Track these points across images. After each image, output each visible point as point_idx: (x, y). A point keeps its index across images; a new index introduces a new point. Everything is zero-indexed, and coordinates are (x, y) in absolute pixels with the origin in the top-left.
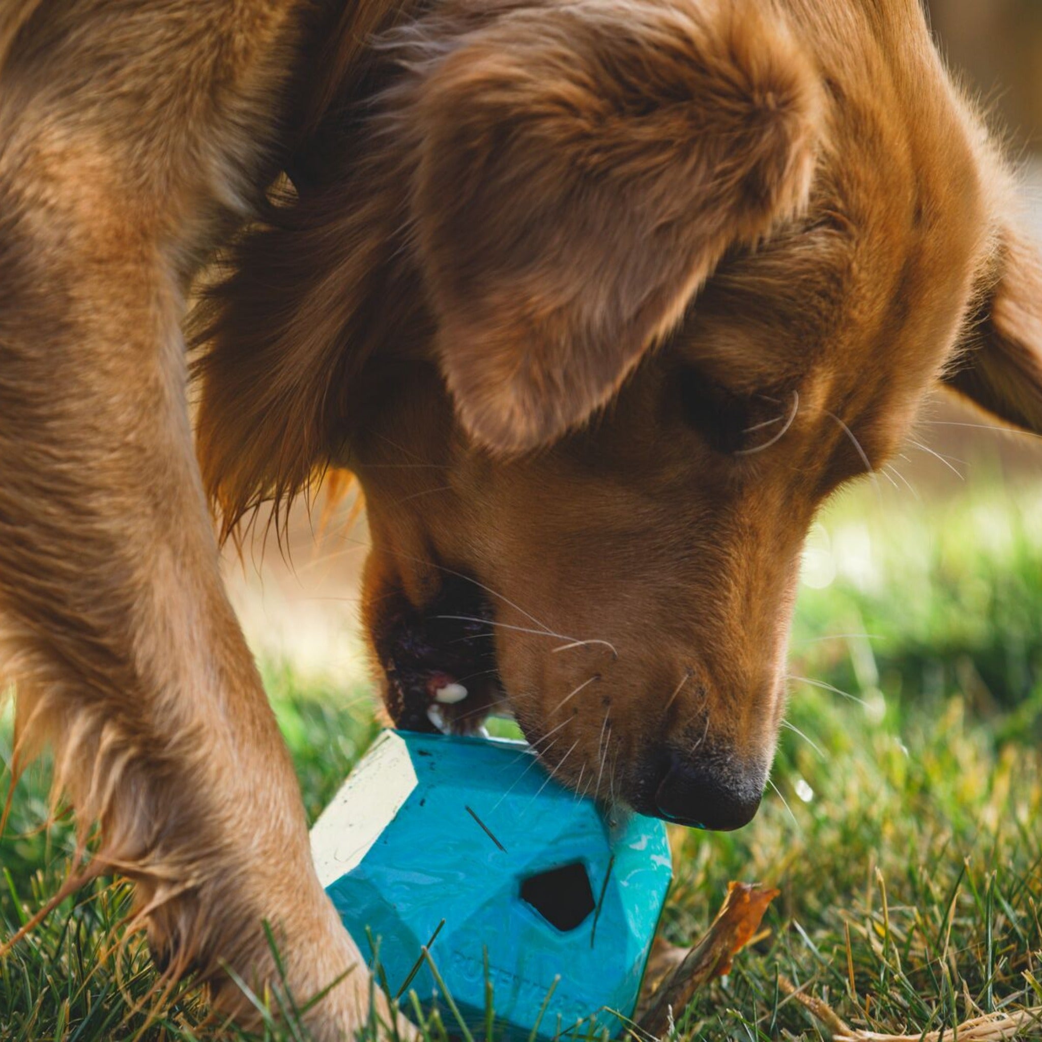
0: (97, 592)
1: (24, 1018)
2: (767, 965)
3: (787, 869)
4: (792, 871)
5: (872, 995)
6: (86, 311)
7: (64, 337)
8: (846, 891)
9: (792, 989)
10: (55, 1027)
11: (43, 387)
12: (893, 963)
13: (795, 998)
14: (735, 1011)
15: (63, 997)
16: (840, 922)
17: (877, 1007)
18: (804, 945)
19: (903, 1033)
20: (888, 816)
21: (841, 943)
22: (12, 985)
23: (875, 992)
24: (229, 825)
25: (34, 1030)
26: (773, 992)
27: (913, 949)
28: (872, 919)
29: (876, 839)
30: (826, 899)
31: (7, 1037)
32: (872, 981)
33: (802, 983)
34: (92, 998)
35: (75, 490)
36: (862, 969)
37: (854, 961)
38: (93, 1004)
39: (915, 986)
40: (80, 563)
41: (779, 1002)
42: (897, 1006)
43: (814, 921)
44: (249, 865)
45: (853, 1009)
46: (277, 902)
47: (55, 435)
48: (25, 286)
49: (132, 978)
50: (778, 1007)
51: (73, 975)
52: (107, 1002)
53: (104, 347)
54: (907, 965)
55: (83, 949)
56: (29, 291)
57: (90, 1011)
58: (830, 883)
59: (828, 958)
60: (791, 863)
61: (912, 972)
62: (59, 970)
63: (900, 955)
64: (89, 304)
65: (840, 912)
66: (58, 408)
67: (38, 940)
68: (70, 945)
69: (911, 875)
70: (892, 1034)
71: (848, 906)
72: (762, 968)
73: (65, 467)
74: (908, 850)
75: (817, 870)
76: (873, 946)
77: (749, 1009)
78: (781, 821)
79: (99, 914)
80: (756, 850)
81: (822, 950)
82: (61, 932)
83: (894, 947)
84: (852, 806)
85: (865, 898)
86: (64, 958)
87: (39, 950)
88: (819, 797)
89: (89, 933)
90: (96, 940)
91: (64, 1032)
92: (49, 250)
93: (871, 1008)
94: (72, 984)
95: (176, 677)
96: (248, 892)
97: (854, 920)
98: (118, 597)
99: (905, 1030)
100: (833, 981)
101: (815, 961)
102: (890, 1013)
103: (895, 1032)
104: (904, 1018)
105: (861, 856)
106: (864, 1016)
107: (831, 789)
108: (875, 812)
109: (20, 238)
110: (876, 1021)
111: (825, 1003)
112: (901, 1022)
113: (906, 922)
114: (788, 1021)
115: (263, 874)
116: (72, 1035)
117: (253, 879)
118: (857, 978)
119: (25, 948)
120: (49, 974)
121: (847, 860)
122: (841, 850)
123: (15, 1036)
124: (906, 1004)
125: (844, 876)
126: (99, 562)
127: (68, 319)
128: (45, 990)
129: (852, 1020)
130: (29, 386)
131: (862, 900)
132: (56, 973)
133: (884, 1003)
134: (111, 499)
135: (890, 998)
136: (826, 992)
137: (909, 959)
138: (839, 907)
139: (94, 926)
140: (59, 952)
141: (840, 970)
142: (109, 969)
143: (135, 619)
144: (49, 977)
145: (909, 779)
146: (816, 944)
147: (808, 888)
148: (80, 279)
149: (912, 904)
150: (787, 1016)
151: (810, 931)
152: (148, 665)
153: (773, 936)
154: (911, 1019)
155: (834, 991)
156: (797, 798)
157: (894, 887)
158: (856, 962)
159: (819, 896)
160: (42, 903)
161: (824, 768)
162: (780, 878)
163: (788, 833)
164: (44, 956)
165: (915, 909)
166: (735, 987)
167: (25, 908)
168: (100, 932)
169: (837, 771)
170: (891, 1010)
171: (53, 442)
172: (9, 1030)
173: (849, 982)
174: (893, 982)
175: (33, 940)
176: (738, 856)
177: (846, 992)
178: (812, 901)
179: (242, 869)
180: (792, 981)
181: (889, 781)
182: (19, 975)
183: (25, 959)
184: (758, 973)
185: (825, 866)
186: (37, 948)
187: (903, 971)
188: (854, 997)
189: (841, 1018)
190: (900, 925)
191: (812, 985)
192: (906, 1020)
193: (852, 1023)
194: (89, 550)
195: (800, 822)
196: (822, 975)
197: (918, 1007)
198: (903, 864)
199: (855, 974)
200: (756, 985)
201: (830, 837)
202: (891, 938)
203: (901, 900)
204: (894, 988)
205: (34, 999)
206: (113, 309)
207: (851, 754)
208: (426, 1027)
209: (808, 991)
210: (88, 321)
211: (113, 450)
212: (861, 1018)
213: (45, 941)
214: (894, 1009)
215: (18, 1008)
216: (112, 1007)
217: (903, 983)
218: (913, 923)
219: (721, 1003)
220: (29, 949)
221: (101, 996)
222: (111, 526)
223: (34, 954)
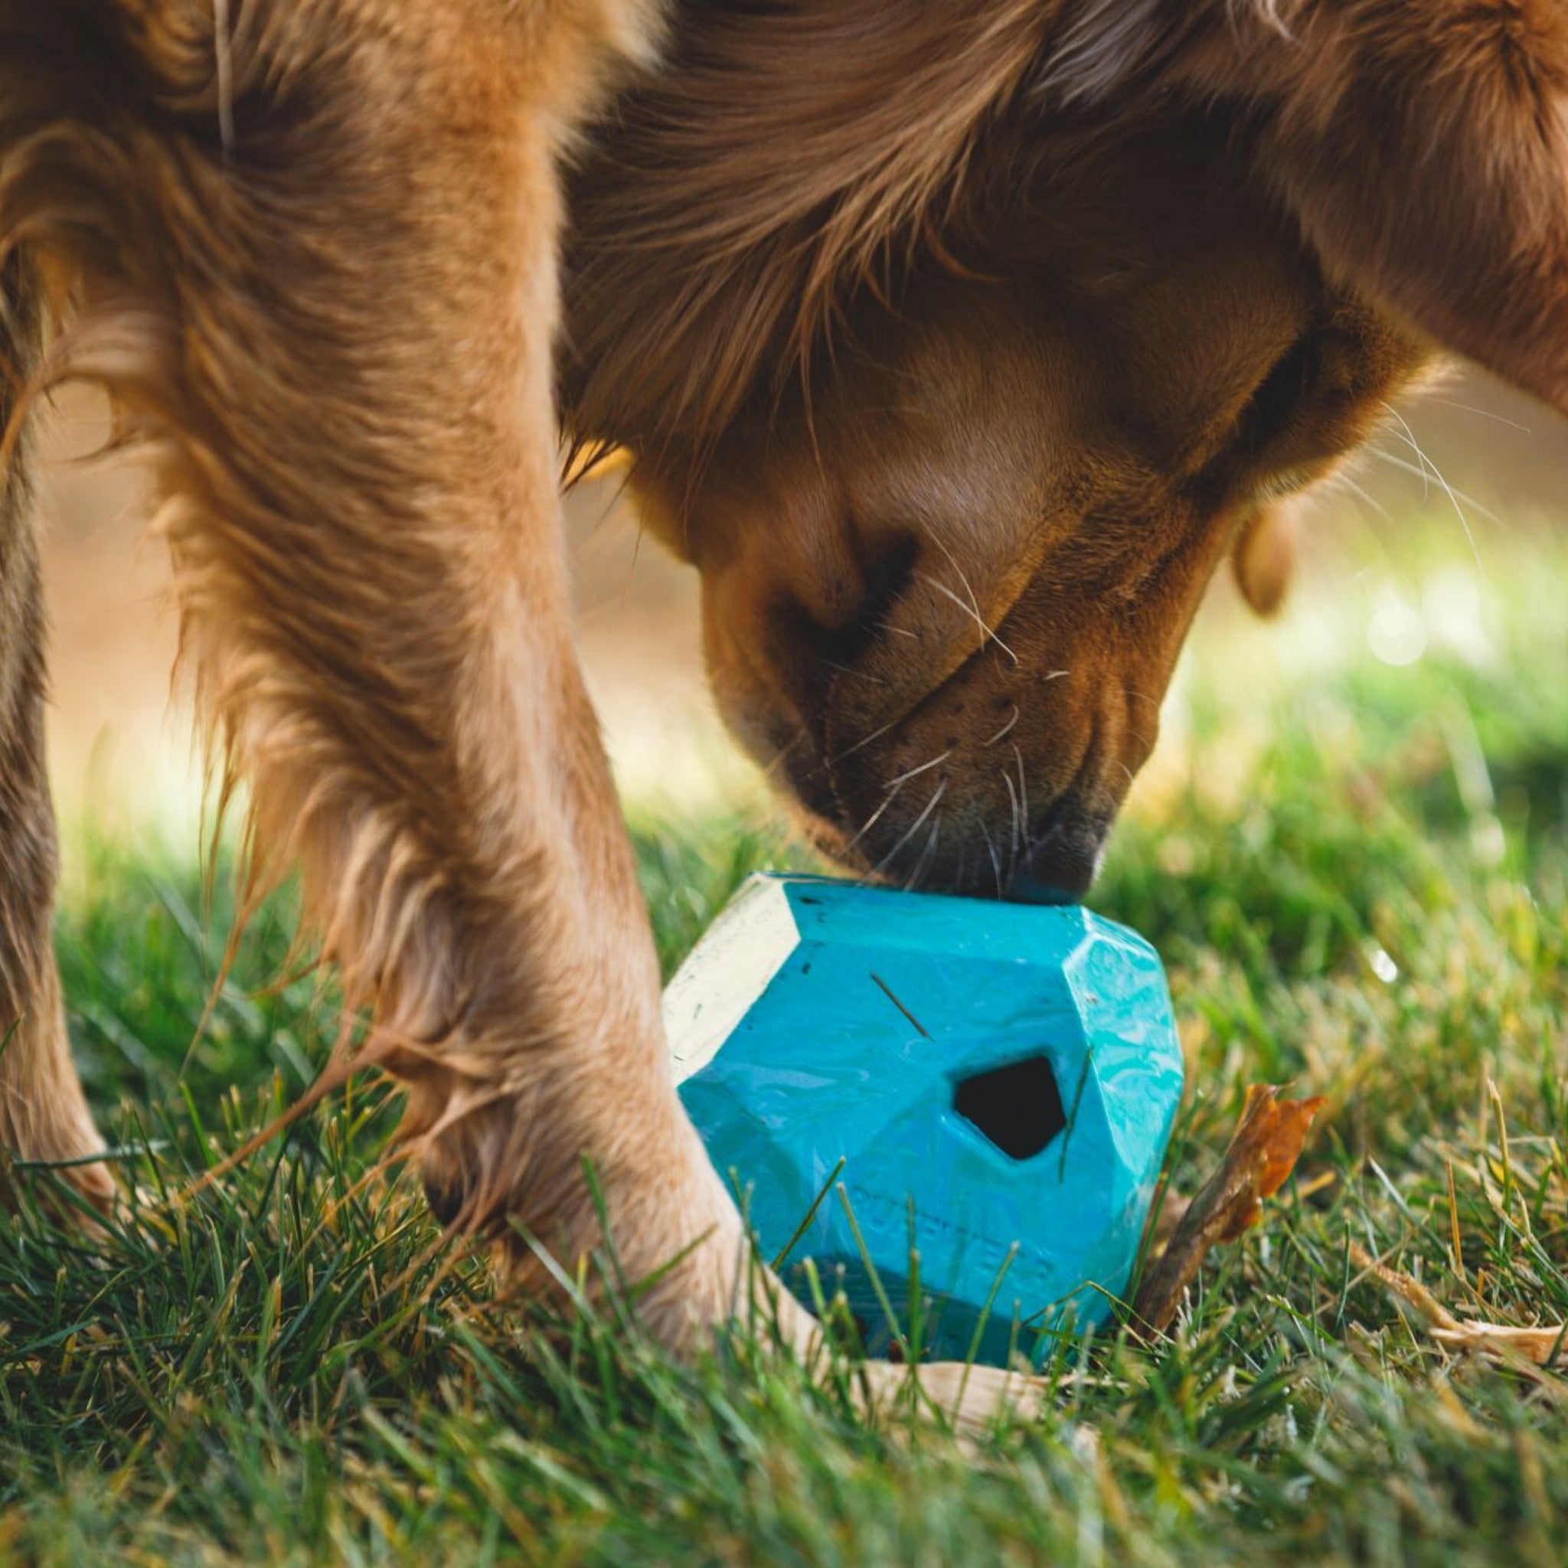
0: (410, 636)
1: (213, 1305)
2: (1329, 1224)
3: (1358, 1084)
4: (1366, 1085)
5: (1487, 1268)
6: (434, 207)
7: (397, 245)
8: (1448, 1116)
9: (1367, 1261)
10: (260, 1319)
11: (364, 319)
12: (1519, 1221)
13: (1373, 1275)
14: (1280, 1297)
15: (271, 1276)
16: (1439, 1161)
17: (1495, 1286)
18: (1385, 1195)
19: (1535, 1324)
20: (1510, 1004)
21: (1440, 1192)
22: (194, 1257)
23: (1491, 1265)
24: (569, 1003)
25: (228, 1322)
26: (1339, 1265)
27: (1548, 1200)
28: (1487, 1156)
29: (1493, 1038)
30: (1417, 1127)
31: (187, 1334)
32: (1487, 1248)
33: (1382, 1252)
34: (315, 1277)
35: (393, 478)
36: (1472, 1230)
37: (1460, 1219)
38: (316, 1285)
39: (1552, 1255)
40: (388, 590)
41: (1350, 1279)
42: (1526, 1286)
43: (1400, 1160)
44: (590, 1067)
45: (1459, 1291)
46: (627, 1124)
47: (374, 392)
48: (349, 162)
49: (374, 1247)
50: (1348, 1287)
51: (286, 1242)
52: (338, 1282)
53: (454, 266)
54: (1540, 1224)
55: (302, 1202)
56: (356, 169)
57: (312, 1296)
58: (1423, 1104)
59: (1422, 1215)
60: (1365, 1074)
61: (1547, 1234)
62: (265, 1235)
63: (1529, 1210)
64: (437, 197)
65: (1440, 1147)
66: (380, 352)
67: (232, 1189)
68: (282, 1196)
69: (1545, 1090)
70: (1517, 1325)
71: (1451, 1136)
72: (1321, 1229)
73: (383, 442)
74: (1541, 1052)
75: (1405, 1084)
76: (1489, 1197)
77: (1303, 1291)
78: (1351, 1012)
79: (325, 1151)
80: (1312, 1054)
81: (1412, 1202)
82: (267, 1178)
83: (1520, 1197)
84: (1456, 988)
85: (1477, 1126)
86: (272, 1217)
87: (235, 1205)
88: (1407, 975)
89: (309, 1181)
90: (320, 1191)
91: (274, 1325)
92: (386, 107)
93: (1486, 1289)
94: (285, 1255)
95: (513, 774)
96: (585, 1108)
97: (1461, 1158)
98: (441, 648)
99: (1537, 1321)
100: (1429, 1248)
101: (1402, 1217)
102: (1515, 1296)
103: (1521, 1324)
104: (1536, 1302)
105: (1470, 1064)
106: (1475, 1300)
107: (1425, 962)
108: (1491, 999)
109: (349, 87)
110: (1494, 1308)
111: (1415, 1281)
112: (1531, 1308)
113: (1539, 1160)
114: (1360, 1309)
115: (609, 1081)
116: (286, 1331)
117: (595, 1088)
118: (1464, 1244)
119: (214, 1201)
120: (249, 1240)
121: (1448, 1068)
122: (1439, 1054)
123: (200, 1331)
124: (1538, 1281)
125: (1444, 1092)
126: (416, 592)
127: (407, 216)
128: (245, 1263)
129: (1457, 1306)
130: (343, 315)
131: (1471, 1128)
132: (259, 1238)
133: (1504, 1280)
134: (445, 498)
135: (1515, 1274)
136: (1420, 1265)
137: (1542, 1216)
138: (1435, 1139)
139: (316, 1170)
140: (264, 1208)
141: (1439, 1233)
142: (341, 1233)
143: (463, 683)
144: (250, 1245)
145: (1541, 947)
146: (1403, 1194)
147: (1388, 1111)
148: (428, 157)
149: (1547, 1133)
150: (1359, 1302)
151: (1393, 1175)
152: (474, 755)
153: (1338, 1182)
154: (1546, 1305)
155: (1431, 1264)
156: (1373, 977)
157: (1519, 1108)
158: (1462, 1220)
159: (1407, 1123)
160: (238, 1135)
161: (1414, 931)
162: (1348, 1096)
163: (1360, 1029)
164: (242, 1214)
165: (1552, 1141)
166: (1280, 1258)
167: (213, 1143)
168: (325, 1178)
169: (1432, 936)
170: (1516, 1290)
171: (368, 402)
172: (189, 1324)
173: (1453, 1249)
174: (1520, 1249)
175: (226, 1189)
176: (1284, 1064)
177: (1448, 1265)
178: (1396, 1131)
179: (582, 1071)
180: (1367, 1248)
181: (1513, 953)
182: (204, 1242)
183: (213, 1217)
184: (1316, 1237)
185: (1415, 1078)
186: (231, 1201)
187: (1533, 1231)
188: (1461, 1273)
189: (1441, 1303)
190: (1529, 1165)
191: (1397, 1254)
192: (1539, 1306)
193: (1457, 1310)
194: (405, 574)
195: (1378, 1013)
196: (1413, 1239)
197: (1556, 1286)
198: (1534, 1075)
199: (1461, 1239)
200: (1312, 1256)
201: (1423, 1035)
202: (1513, 1183)
203: (1531, 1129)
204: (1520, 1259)
205: (228, 1276)
206: (470, 207)
207: (1453, 910)
208: (828, 1319)
209: (1390, 1264)
210: (434, 223)
211: (452, 424)
212: (1471, 1302)
213: (244, 1192)
214: (1521, 1289)
215: (202, 1291)
216: (346, 1289)
217: (1534, 1251)
218: (1550, 1162)
219: (1259, 1283)
220: (220, 1203)
221: (328, 1273)
222: (441, 538)
223: (228, 1211)
